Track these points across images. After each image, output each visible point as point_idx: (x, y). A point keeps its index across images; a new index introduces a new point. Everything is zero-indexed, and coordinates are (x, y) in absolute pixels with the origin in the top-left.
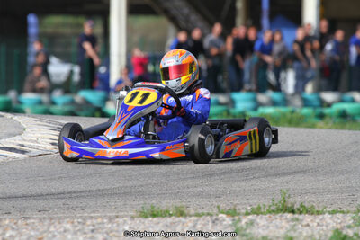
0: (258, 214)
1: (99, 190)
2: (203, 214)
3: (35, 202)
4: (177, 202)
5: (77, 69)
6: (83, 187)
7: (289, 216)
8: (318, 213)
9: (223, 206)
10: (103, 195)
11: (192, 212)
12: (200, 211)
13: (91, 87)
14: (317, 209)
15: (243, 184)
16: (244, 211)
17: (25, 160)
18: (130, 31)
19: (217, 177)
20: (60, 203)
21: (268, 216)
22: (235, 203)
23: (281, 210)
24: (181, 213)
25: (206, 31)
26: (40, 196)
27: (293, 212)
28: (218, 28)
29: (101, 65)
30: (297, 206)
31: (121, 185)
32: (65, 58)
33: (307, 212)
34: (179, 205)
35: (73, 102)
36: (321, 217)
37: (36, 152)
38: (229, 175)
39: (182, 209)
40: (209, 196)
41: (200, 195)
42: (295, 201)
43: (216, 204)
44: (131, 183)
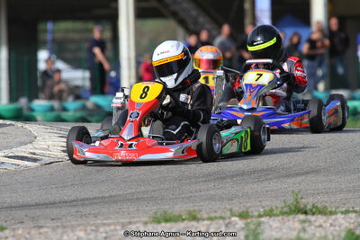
0: (270, 217)
1: (111, 196)
2: (216, 218)
3: (48, 210)
4: (190, 207)
5: (87, 74)
6: (95, 194)
7: (302, 217)
8: (331, 213)
9: (236, 209)
10: (116, 202)
11: (205, 216)
12: (213, 215)
13: (102, 92)
14: (329, 209)
15: (256, 186)
16: (256, 214)
17: (37, 167)
18: (139, 34)
19: (229, 180)
20: (73, 210)
21: (280, 218)
22: (248, 205)
23: (294, 211)
24: (194, 218)
25: (214, 33)
26: (53, 204)
27: (306, 213)
28: (226, 29)
29: (111, 70)
30: (309, 207)
31: (133, 191)
32: (75, 64)
33: (320, 213)
34: (192, 209)
35: (84, 108)
36: (333, 217)
37: (47, 160)
38: (241, 178)
39: (194, 214)
40: (221, 199)
41: (212, 198)
42: (308, 202)
43: (229, 207)
44: (143, 188)
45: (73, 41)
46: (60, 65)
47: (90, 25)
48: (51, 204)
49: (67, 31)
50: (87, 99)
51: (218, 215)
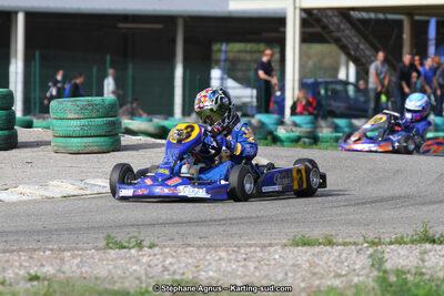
0: (400, 244)
1: (258, 217)
2: (350, 243)
3: (198, 228)
4: (328, 231)
6: (243, 214)
7: (429, 246)
9: (370, 235)
10: (261, 222)
11: (340, 241)
12: (348, 240)
15: (392, 212)
16: (388, 240)
18: (303, 56)
19: (368, 206)
20: (221, 229)
21: (409, 246)
22: (382, 231)
24: (329, 242)
26: (204, 222)
27: (434, 242)
28: (381, 55)
30: (438, 236)
31: (279, 212)
34: (329, 233)
39: (330, 238)
40: (359, 224)
41: (349, 223)
42: (437, 231)
43: (364, 232)
44: (288, 210)
45: (245, 61)
46: (230, 83)
47: (262, 46)
48: (202, 221)
49: (240, 51)
50: (253, 116)
51: (352, 240)
